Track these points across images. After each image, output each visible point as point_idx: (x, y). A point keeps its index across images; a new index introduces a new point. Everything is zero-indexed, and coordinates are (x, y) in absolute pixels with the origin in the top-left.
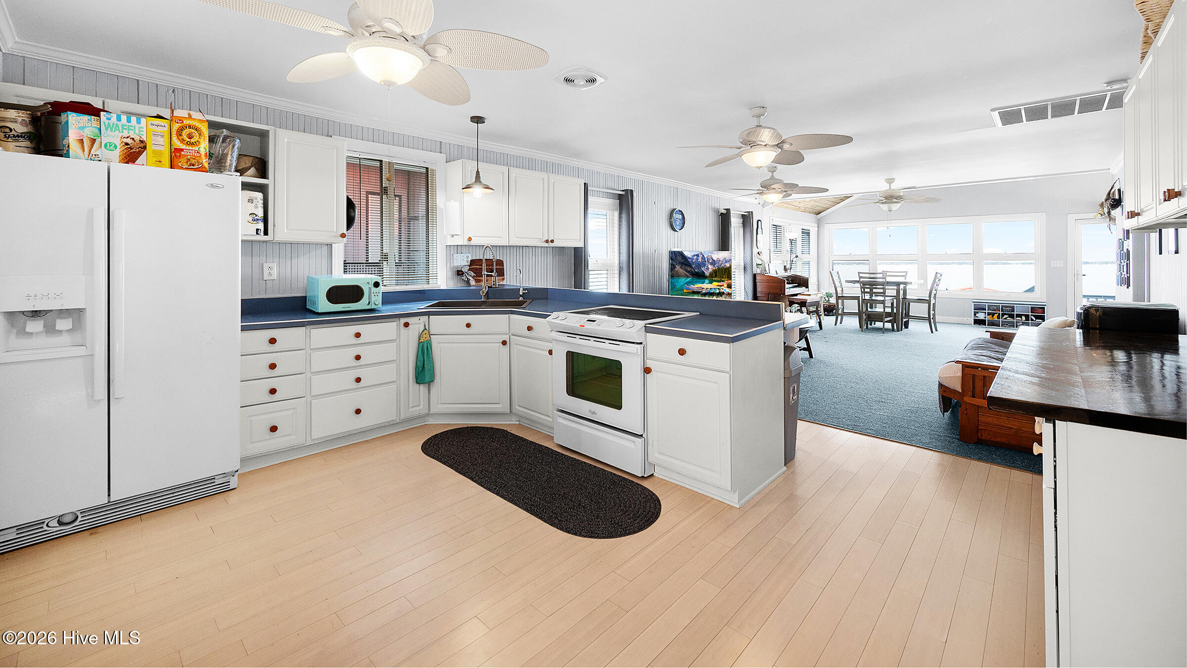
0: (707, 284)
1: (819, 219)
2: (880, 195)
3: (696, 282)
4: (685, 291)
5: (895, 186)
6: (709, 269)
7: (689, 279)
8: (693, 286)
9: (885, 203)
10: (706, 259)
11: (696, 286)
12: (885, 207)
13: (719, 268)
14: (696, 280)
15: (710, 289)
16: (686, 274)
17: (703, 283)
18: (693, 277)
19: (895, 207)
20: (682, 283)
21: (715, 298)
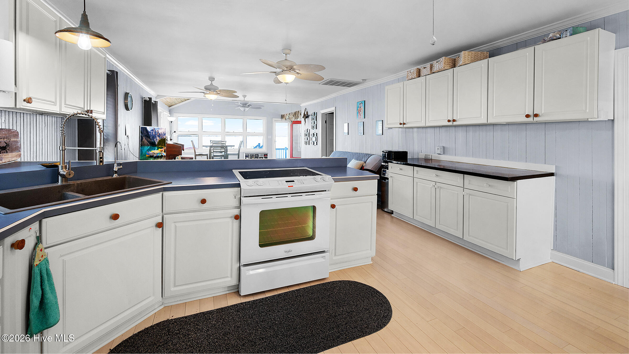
0: (156, 150)
1: (170, 110)
2: (241, 103)
3: (152, 149)
4: (147, 156)
5: (247, 99)
6: (157, 140)
7: (149, 147)
8: (150, 152)
9: (242, 107)
10: (156, 133)
11: (152, 152)
12: (242, 109)
13: (161, 139)
14: (152, 148)
15: (158, 153)
16: (147, 144)
17: (155, 149)
18: (151, 146)
19: (247, 109)
20: (145, 150)
21: (159, 160)
